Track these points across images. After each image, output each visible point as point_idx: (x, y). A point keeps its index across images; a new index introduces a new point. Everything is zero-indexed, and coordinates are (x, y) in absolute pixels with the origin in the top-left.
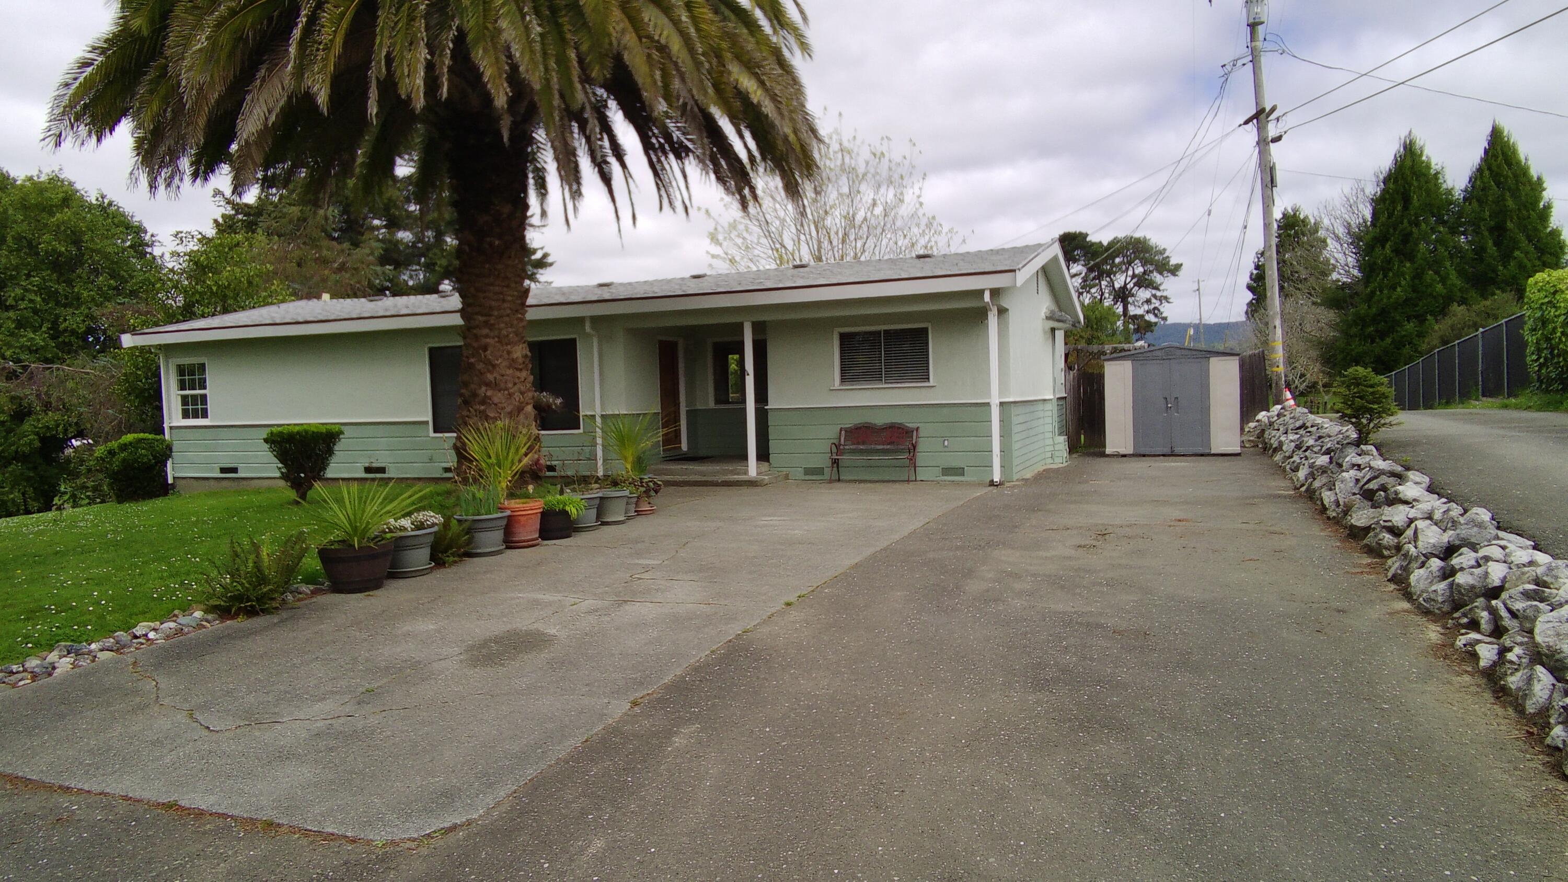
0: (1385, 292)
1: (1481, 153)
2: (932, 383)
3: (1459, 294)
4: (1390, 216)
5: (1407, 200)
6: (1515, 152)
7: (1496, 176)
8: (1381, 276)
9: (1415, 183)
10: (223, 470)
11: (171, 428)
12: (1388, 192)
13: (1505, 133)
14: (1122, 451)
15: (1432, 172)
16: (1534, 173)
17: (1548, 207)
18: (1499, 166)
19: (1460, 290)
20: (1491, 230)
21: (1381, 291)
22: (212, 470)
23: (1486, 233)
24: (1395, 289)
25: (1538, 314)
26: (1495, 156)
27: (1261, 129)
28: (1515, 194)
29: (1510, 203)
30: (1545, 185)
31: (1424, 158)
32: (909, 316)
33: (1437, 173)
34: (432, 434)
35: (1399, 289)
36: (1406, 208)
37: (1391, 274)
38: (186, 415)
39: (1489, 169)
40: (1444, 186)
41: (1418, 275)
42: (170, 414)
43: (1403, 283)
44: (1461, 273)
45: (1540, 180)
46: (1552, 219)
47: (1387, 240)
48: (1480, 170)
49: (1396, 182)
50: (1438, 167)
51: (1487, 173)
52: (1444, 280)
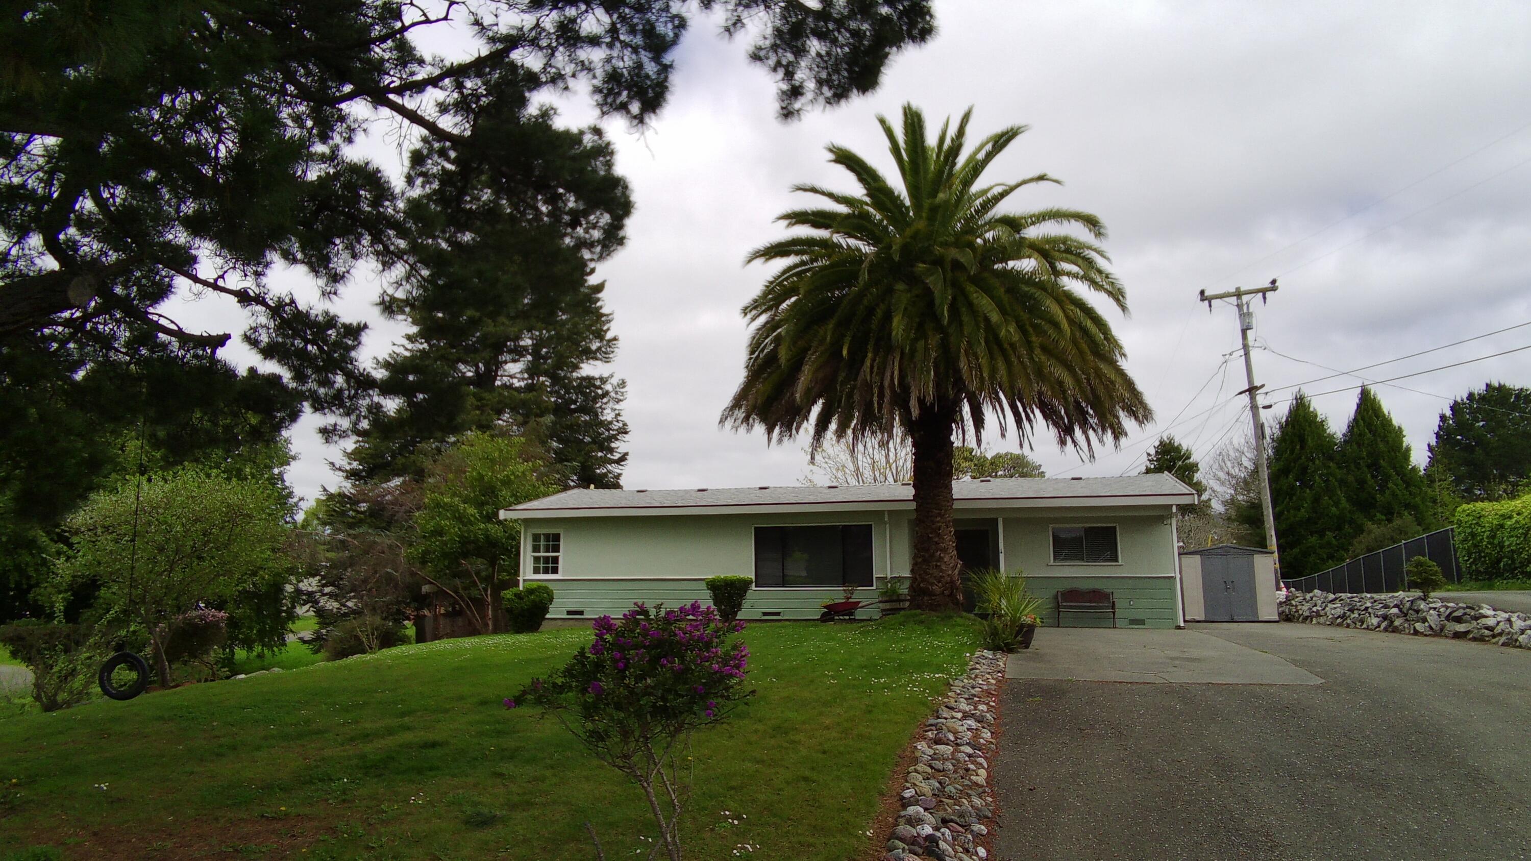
0: (1292, 512)
1: (1355, 407)
2: (1120, 563)
3: (1349, 515)
4: (1292, 452)
5: (1303, 441)
6: (1380, 407)
7: (1369, 425)
8: (1287, 500)
9: (1308, 429)
10: (569, 613)
11: (524, 581)
12: (1287, 434)
13: (1372, 393)
14: (1197, 618)
15: (1319, 419)
16: (1396, 422)
17: (1408, 449)
18: (1370, 418)
19: (1349, 512)
20: (1369, 467)
21: (1288, 511)
22: (560, 612)
23: (1365, 469)
24: (1299, 510)
25: (1469, 531)
26: (1367, 410)
27: (1253, 399)
28: (1384, 439)
29: (1381, 446)
30: (1404, 433)
31: (1311, 409)
32: (1107, 519)
33: (1323, 421)
34: (754, 588)
35: (1303, 510)
36: (1302, 448)
37: (1294, 498)
38: (536, 571)
39: (1363, 419)
40: (1328, 431)
41: (1316, 500)
42: (524, 569)
43: (1306, 505)
44: (1349, 499)
45: (1400, 428)
46: (1411, 459)
47: (1289, 472)
48: (1355, 419)
49: (1293, 427)
50: (1323, 417)
51: (1361, 422)
52: (1337, 504)
